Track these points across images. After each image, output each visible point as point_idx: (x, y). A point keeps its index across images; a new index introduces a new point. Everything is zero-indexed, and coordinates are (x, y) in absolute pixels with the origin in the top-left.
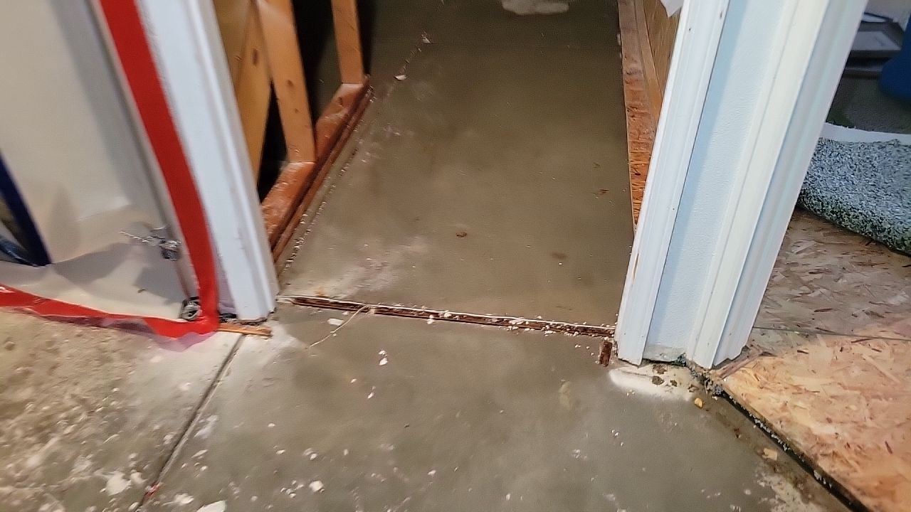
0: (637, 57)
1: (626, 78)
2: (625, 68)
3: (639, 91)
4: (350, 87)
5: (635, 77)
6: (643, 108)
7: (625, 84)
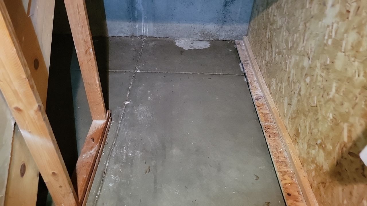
0: (257, 85)
1: (256, 103)
2: (253, 94)
3: (267, 114)
4: (98, 123)
5: (260, 101)
6: (273, 129)
7: (257, 108)
